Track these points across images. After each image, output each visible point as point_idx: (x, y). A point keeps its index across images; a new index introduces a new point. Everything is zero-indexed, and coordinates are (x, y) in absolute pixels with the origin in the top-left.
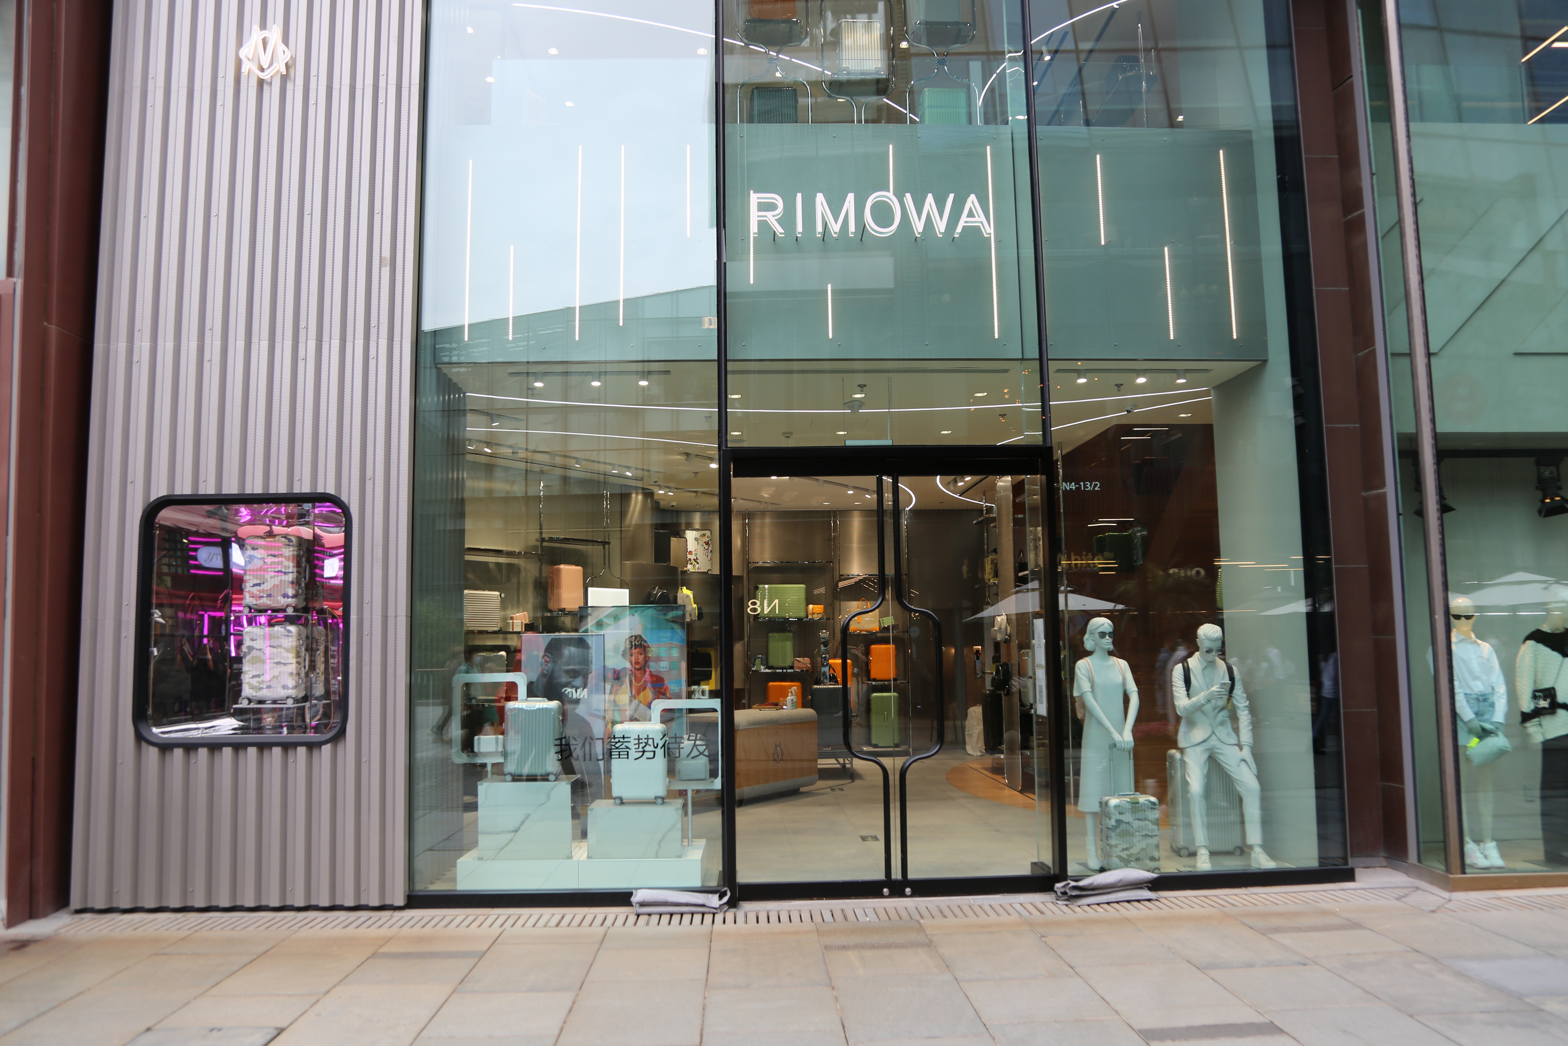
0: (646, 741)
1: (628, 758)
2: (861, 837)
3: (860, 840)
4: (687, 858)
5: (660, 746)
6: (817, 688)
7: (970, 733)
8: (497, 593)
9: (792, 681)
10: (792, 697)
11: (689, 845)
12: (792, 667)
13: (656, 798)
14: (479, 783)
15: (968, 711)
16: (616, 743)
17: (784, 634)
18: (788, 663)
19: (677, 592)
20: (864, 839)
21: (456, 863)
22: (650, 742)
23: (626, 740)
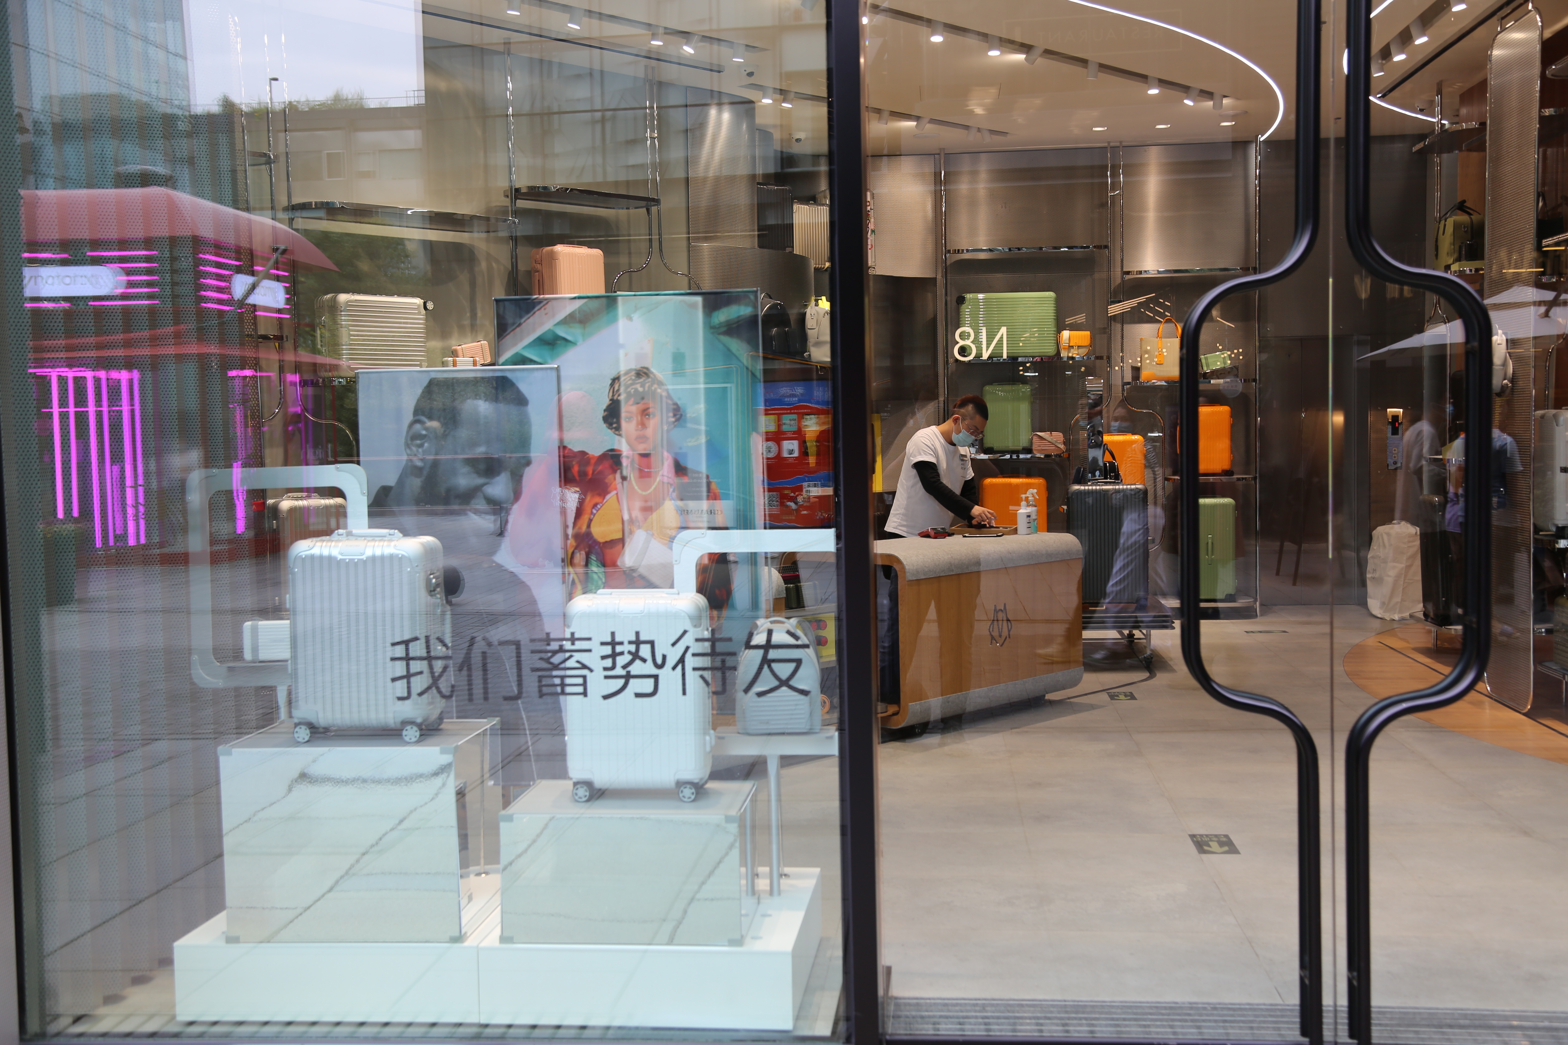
0: (633, 648)
1: (585, 694)
2: (1192, 836)
3: (1193, 849)
4: (758, 946)
5: (670, 662)
6: (1079, 492)
7: (1377, 575)
8: (418, 301)
9: (1029, 475)
10: (1029, 510)
11: (771, 893)
12: (1028, 450)
13: (680, 784)
14: (220, 749)
15: (1374, 533)
16: (555, 653)
17: (1015, 387)
18: (1023, 442)
19: (806, 306)
20: (1201, 844)
21: (171, 950)
22: (645, 650)
23: (579, 645)
